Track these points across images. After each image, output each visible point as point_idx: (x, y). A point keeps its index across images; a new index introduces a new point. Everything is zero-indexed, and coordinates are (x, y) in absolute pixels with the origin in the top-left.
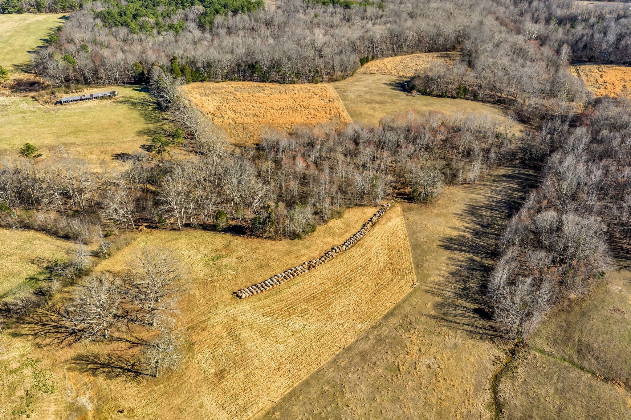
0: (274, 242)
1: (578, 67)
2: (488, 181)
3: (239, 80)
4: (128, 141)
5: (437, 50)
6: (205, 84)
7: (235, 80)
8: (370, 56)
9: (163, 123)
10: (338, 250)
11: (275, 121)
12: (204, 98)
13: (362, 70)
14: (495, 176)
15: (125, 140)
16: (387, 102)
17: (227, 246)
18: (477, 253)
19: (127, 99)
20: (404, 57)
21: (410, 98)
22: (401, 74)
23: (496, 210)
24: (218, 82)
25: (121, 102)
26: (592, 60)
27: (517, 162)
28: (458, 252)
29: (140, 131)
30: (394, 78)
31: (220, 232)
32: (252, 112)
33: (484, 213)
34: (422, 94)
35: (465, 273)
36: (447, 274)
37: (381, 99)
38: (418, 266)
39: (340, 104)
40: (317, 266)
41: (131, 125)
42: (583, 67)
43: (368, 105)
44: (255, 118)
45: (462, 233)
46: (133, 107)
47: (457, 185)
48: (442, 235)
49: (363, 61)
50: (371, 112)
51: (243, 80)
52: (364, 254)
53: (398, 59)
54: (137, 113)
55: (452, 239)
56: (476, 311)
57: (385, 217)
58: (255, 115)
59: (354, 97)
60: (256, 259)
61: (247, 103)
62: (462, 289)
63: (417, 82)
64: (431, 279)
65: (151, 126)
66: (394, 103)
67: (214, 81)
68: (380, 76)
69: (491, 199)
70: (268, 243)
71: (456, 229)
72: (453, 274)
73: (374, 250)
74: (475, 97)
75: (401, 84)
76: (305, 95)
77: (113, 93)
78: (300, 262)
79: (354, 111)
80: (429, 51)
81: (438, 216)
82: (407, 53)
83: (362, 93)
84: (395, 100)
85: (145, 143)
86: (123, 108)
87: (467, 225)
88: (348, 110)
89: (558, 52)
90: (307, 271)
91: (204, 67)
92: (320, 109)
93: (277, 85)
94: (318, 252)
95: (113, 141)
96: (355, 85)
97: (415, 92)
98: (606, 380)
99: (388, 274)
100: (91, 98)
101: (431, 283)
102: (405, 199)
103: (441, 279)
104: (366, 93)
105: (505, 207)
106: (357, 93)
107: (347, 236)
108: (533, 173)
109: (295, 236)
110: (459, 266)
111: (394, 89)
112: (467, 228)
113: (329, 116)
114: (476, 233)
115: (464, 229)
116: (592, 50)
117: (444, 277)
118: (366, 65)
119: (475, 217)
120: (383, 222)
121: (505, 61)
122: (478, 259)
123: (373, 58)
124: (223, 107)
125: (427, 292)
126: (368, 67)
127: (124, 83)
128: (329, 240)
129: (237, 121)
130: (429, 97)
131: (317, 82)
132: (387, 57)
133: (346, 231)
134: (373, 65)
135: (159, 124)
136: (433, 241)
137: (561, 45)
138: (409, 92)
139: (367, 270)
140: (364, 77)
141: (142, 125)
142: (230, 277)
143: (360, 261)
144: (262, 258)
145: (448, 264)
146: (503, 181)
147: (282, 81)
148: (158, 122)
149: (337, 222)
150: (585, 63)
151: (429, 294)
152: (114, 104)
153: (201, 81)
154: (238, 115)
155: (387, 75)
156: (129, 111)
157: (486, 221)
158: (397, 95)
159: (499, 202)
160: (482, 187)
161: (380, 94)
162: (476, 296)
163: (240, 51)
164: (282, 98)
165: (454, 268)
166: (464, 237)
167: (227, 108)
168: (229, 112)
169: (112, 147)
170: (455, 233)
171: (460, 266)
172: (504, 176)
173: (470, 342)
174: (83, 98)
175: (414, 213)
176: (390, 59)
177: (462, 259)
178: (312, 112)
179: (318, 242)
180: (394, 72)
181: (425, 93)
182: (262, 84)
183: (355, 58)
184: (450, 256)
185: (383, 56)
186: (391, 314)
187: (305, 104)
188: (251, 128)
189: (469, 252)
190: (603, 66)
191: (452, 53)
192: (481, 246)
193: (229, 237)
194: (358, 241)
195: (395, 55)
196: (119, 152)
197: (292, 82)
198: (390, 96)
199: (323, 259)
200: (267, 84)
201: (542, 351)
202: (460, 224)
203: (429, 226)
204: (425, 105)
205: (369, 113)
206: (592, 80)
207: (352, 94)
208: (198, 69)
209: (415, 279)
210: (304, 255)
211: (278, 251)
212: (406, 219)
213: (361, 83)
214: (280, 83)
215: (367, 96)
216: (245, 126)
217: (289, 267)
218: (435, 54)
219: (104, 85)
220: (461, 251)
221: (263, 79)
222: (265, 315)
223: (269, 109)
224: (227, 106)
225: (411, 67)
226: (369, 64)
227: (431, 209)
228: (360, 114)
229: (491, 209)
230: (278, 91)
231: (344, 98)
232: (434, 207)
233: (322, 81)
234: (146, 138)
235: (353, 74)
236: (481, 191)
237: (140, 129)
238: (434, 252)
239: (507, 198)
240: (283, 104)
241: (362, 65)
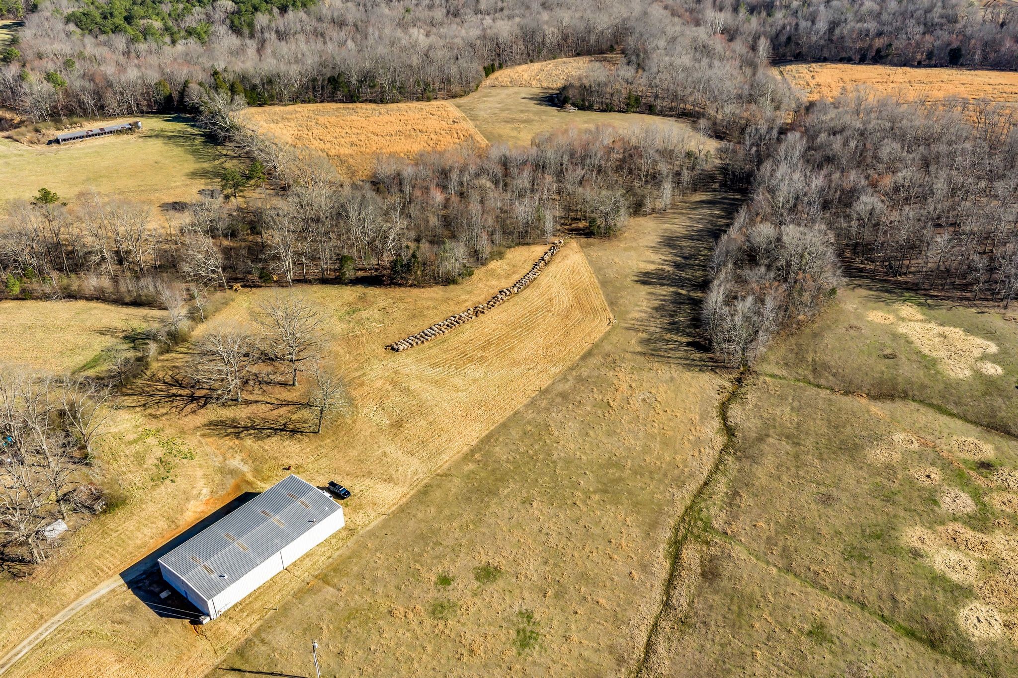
0: (423, 290)
1: (782, 68)
2: (683, 208)
3: (317, 102)
4: (178, 187)
5: (589, 53)
6: (266, 108)
7: (309, 102)
8: (497, 64)
9: (222, 160)
10: (508, 293)
11: (384, 151)
12: (272, 125)
13: (488, 82)
14: (691, 203)
15: (173, 185)
16: (533, 120)
17: (362, 298)
18: (682, 287)
19: (157, 133)
20: (544, 63)
21: (564, 114)
22: (545, 85)
23: (698, 240)
24: (285, 105)
25: (150, 137)
26: (799, 58)
27: (716, 186)
28: (658, 287)
29: (192, 173)
30: (536, 91)
31: (346, 284)
32: (348, 140)
33: (684, 244)
34: (579, 109)
35: (671, 307)
36: (649, 310)
37: (524, 116)
38: (612, 304)
39: (469, 126)
40: (486, 312)
41: (175, 165)
42: (789, 67)
43: (509, 125)
44: (355, 148)
45: (661, 267)
46: (170, 142)
47: (645, 215)
48: (635, 270)
49: (489, 70)
50: (514, 133)
51: (322, 102)
52: (542, 295)
53: (536, 66)
54: (180, 149)
55: (648, 273)
56: (689, 344)
57: (559, 254)
58: (352, 144)
59: (486, 116)
60: (406, 309)
61: (337, 130)
62: (670, 324)
63: (571, 93)
64: (631, 316)
65: (206, 165)
66: (543, 121)
67: (278, 104)
68: (516, 89)
69: (690, 229)
70: (416, 292)
71: (653, 262)
72: (656, 309)
73: (554, 290)
74: (651, 110)
75: (547, 97)
76: (417, 116)
77: (136, 125)
78: (463, 309)
79: (491, 133)
80: (578, 55)
81: (625, 249)
82: (547, 58)
83: (497, 111)
84: (544, 118)
85: (202, 187)
86: (156, 145)
87: (664, 258)
88: (482, 133)
89: (754, 48)
90: (474, 317)
91: (263, 85)
92: (442, 132)
93: (373, 106)
94: (483, 297)
95: (155, 187)
96: (484, 102)
97: (569, 106)
98: (847, 393)
99: (577, 314)
100: (103, 132)
101: (632, 319)
102: (581, 234)
103: (643, 315)
104: (502, 110)
105: (709, 236)
106: (489, 111)
107: (516, 277)
108: (739, 197)
109: (449, 281)
110: (661, 300)
111: (539, 104)
112: (665, 260)
113: (457, 141)
114: (677, 266)
115: (661, 262)
116: (798, 44)
117: (646, 312)
118: (493, 76)
119: (674, 249)
120: (558, 259)
121: (686, 60)
122: (684, 292)
123: (501, 67)
124: (305, 136)
125: (628, 329)
126: (497, 79)
127: (142, 113)
128: (494, 282)
129: (330, 153)
130: (589, 112)
131: (429, 100)
132: (520, 64)
133: (514, 272)
134: (502, 75)
135: (217, 162)
136: (626, 276)
137: (756, 38)
138: (561, 107)
139: (549, 311)
140: (494, 91)
141: (192, 165)
142: (377, 330)
143: (538, 303)
144: (412, 307)
145: (649, 300)
146: (703, 208)
147: (380, 99)
148: (214, 159)
149: (499, 263)
150: (790, 62)
151: (631, 332)
152: (141, 140)
153: (260, 105)
154: (328, 145)
155: (526, 86)
156: (166, 147)
157: (688, 252)
158: (544, 112)
159: (701, 230)
160: (676, 216)
161: (522, 111)
162: (687, 330)
163: (311, 61)
164: (385, 121)
165: (657, 303)
166: (663, 270)
167: (311, 137)
168: (314, 142)
169: (157, 195)
170: (651, 267)
171: (664, 300)
172: (703, 202)
173: (688, 375)
174: (90, 133)
175: (596, 248)
176: (524, 67)
177: (665, 293)
178: (432, 136)
179: (480, 285)
180: (534, 83)
181: (582, 108)
182: (350, 105)
183: (477, 67)
184: (649, 291)
185: (515, 63)
186: (589, 354)
187: (420, 127)
188: (351, 160)
189: (671, 286)
190: (814, 65)
191: (611, 56)
192: (686, 278)
193: (360, 289)
194: (532, 282)
195: (532, 61)
196: (171, 200)
197: (394, 100)
198: (536, 113)
199: (491, 303)
200: (359, 105)
201: (772, 376)
202: (657, 258)
203: (617, 260)
204: (586, 122)
205: (512, 134)
206: (802, 82)
207: (482, 113)
208: (254, 87)
209: (612, 317)
210: (466, 301)
211: (432, 299)
212: (587, 256)
213: (491, 99)
214: (376, 102)
215: (505, 114)
216: (344, 159)
217: (450, 314)
218: (587, 59)
219: (113, 116)
220: (662, 285)
221: (351, 98)
222: (433, 366)
223: (372, 136)
224: (310, 134)
225: (557, 76)
226: (497, 74)
227: (616, 243)
228: (500, 136)
229: (693, 240)
230: (377, 113)
231: (474, 118)
232: (620, 241)
233: (436, 98)
234: (203, 181)
235: (478, 86)
236: (676, 221)
237: (192, 170)
238: (628, 287)
239: (709, 226)
240: (389, 128)
241: (487, 75)
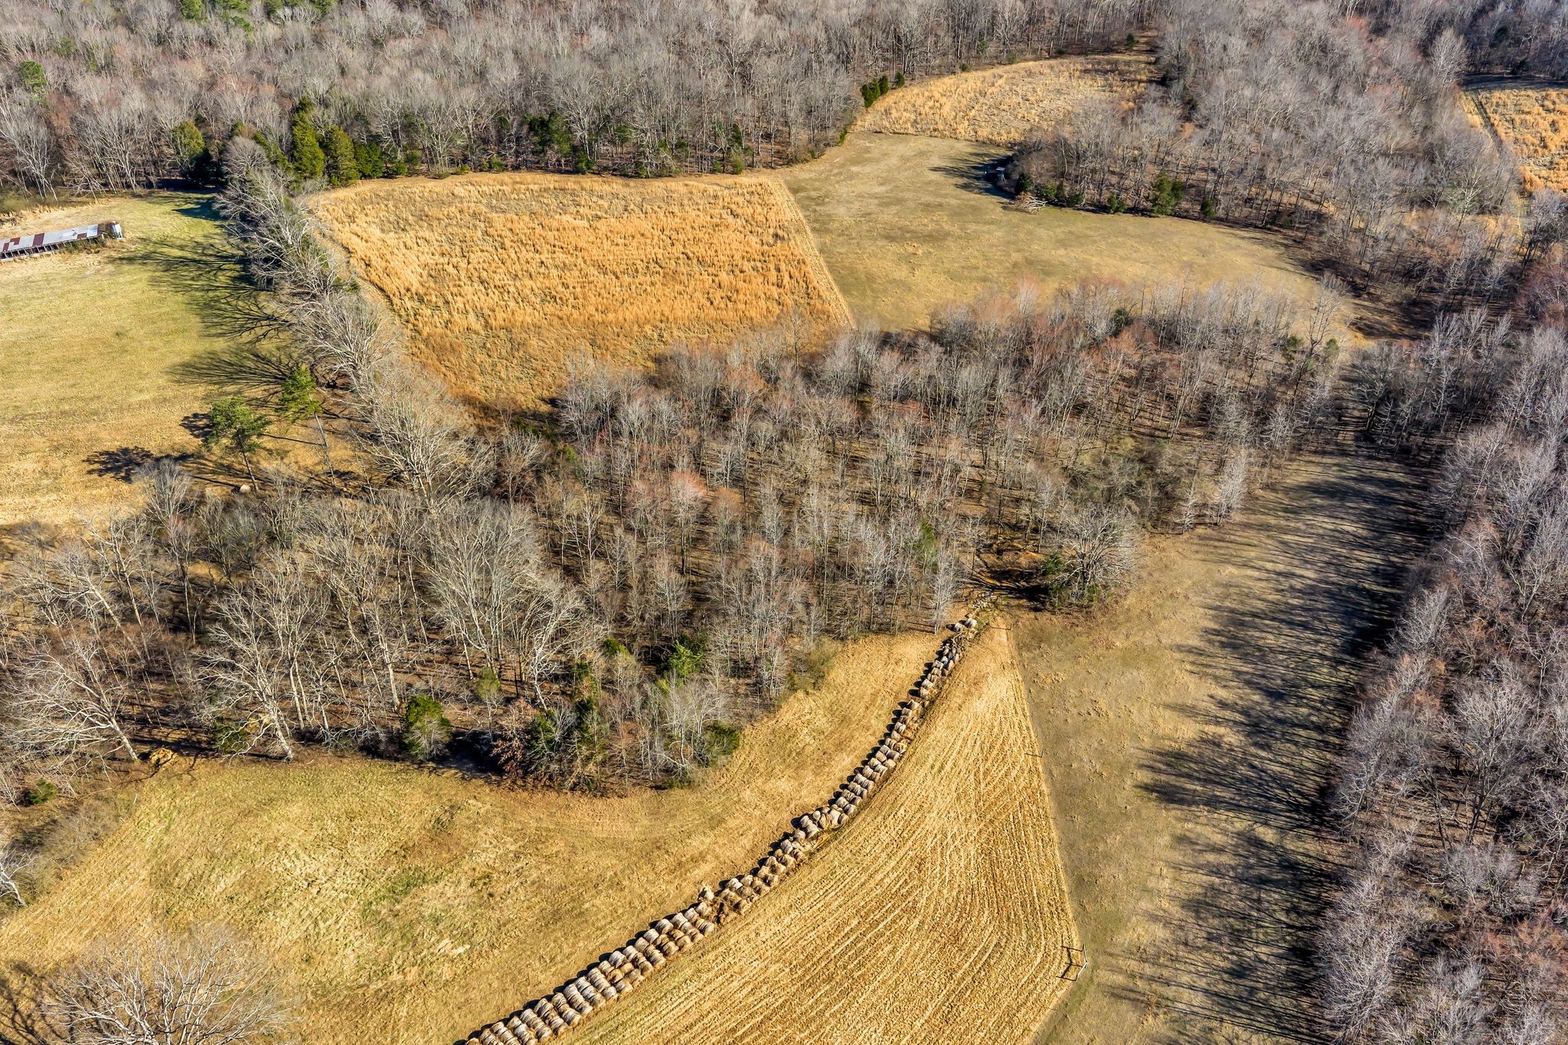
0: (599, 804)
1: (1483, 95)
2: (1268, 510)
3: (504, 168)
4: (142, 405)
5: (1079, 48)
6: (399, 185)
7: (490, 169)
8: (891, 79)
9: (259, 331)
10: (814, 829)
11: (611, 316)
12: (391, 238)
13: (867, 120)
14: (1287, 490)
15: (136, 398)
16: (948, 234)
17: (440, 830)
18: (1263, 812)
19: (150, 248)
20: (988, 73)
21: (1015, 217)
22: (984, 133)
23: (1305, 626)
24: (439, 177)
25: (131, 260)
26: (1519, 74)
27: (1347, 437)
28: (1203, 811)
29: (185, 365)
30: (963, 148)
31: (421, 765)
32: (538, 284)
33: (1270, 640)
34: (1050, 203)
35: (1234, 898)
36: (1176, 911)
37: (926, 223)
38: (1083, 883)
39: (806, 245)
40: (746, 906)
41: (157, 342)
42: (1498, 95)
43: (894, 247)
44: (550, 308)
45: (1211, 729)
46: (167, 277)
47: (1178, 529)
48: (1147, 743)
49: (872, 92)
50: (901, 273)
51: (516, 168)
52: (900, 840)
53: (972, 81)
54: (180, 297)
55: (1180, 756)
57: (961, 676)
58: (550, 297)
59: (849, 221)
60: (538, 884)
61: (524, 254)
62: (1232, 973)
63: (1037, 168)
64: (1125, 938)
65: (220, 345)
66: (968, 237)
67: (426, 174)
68: (922, 143)
69: (1286, 584)
70: (582, 810)
71: (1187, 711)
72: (1197, 906)
73: (932, 822)
74: (1205, 212)
75: (985, 167)
76: (704, 219)
77: (107, 229)
78: (689, 890)
79: (852, 270)
80: (1060, 53)
81: (1131, 659)
82: (997, 61)
83: (873, 206)
84: (972, 227)
85: (198, 408)
86: (136, 282)
87: (1222, 693)
88: (832, 268)
89: (1425, 48)
90: (711, 927)
91: (395, 133)
92: (747, 266)
93: (617, 185)
94: (747, 842)
95: (94, 406)
96: (851, 177)
97: (1029, 201)
99: (984, 929)
100: (39, 247)
101: (1130, 953)
102: (1020, 593)
103: (1160, 932)
104: (885, 203)
105: (1331, 610)
106: (856, 205)
107: (844, 764)
108: (1399, 477)
109: (667, 780)
111: (965, 187)
112: (1223, 705)
113: (775, 291)
114: (1256, 727)
115: (1214, 709)
116: (1518, 42)
117: (1167, 924)
118: (880, 105)
119: (1245, 658)
120: (956, 700)
121: (1289, 92)
122: (1268, 835)
123: (899, 81)
124: (450, 269)
125: (1116, 994)
126: (887, 112)
127: (149, 185)
128: (784, 785)
129: (492, 321)
130: (1069, 210)
131: (736, 172)
132: (940, 75)
133: (840, 746)
134: (900, 103)
135: (246, 337)
136: (1123, 769)
137: (1434, 31)
138: (1012, 196)
139: (913, 910)
140: (877, 146)
141: (191, 343)
142: (446, 972)
143: (889, 873)
144: (558, 879)
145: (1177, 867)
146: (1314, 509)
147: (631, 169)
148: (242, 329)
149: (809, 703)
150: (1500, 82)
151: (1125, 1006)
152: (110, 268)
153: (389, 175)
154: (495, 296)
155: (943, 137)
156: (154, 294)
157: (1281, 670)
158: (975, 209)
159: (1310, 592)
160: (1252, 536)
161: (927, 207)
162: (1281, 1002)
163: (506, 75)
164: (631, 230)
165: (1198, 883)
166: (1216, 743)
167: (463, 274)
168: (468, 290)
169: (92, 427)
170: (1186, 732)
171: (1215, 870)
172: (1315, 489)
174: (12, 247)
175: (1054, 652)
176: (948, 81)
177: (1218, 839)
178: (724, 276)
179: (747, 795)
180: (963, 128)
181: (1060, 201)
182: (571, 182)
183: (846, 84)
184: (1179, 828)
185: (930, 73)
187: (701, 250)
188: (534, 342)
189: (1236, 807)
190: (1553, 93)
191: (1126, 58)
192: (1276, 778)
193: (449, 782)
194: (880, 786)
195: (964, 69)
196: (112, 444)
197: (662, 172)
198: (956, 214)
199: (765, 871)
200: (588, 181)
202: (1200, 691)
203: (1103, 704)
204: (1062, 243)
205: (897, 275)
206: (1530, 138)
207: (841, 211)
208: (375, 139)
209: (1076, 945)
210: (701, 857)
211: (615, 845)
212: (1031, 680)
213: (867, 169)
214: (626, 176)
215: (889, 216)
216: (519, 335)
217: (651, 913)
218: (1076, 63)
219: (88, 194)
220: (1213, 803)
221: (577, 162)
223: (593, 271)
224: (463, 264)
225: (1013, 109)
226: (890, 99)
227: (1106, 632)
228: (871, 278)
229: (1291, 623)
230: (619, 204)
231: (821, 226)
232: (1114, 626)
233: (751, 166)
234: (201, 390)
235: (842, 137)
236: (1252, 553)
237: (187, 358)
238: (1126, 815)
239: (1334, 577)
240: (635, 253)
241: (869, 102)
